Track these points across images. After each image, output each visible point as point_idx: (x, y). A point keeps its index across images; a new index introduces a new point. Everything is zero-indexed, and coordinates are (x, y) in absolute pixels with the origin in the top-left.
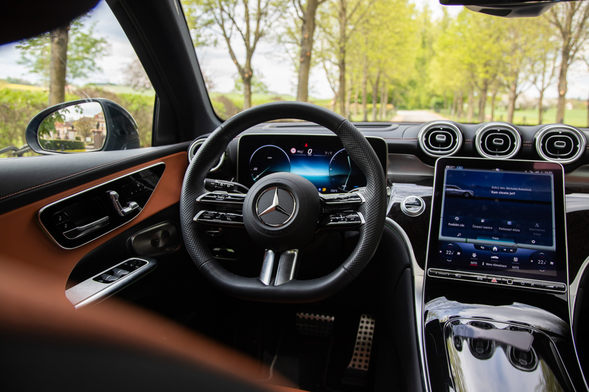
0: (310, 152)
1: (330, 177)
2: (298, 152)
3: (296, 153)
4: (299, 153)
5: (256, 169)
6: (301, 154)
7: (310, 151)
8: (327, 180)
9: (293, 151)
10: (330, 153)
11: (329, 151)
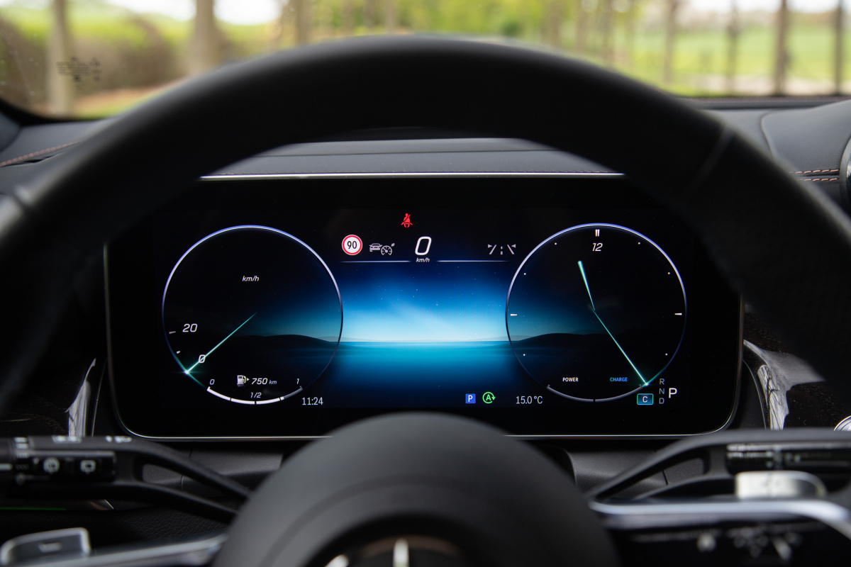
0: (422, 249)
1: (513, 347)
2: (373, 248)
3: (365, 252)
4: (377, 254)
5: (190, 328)
6: (387, 257)
7: (424, 243)
8: (498, 359)
9: (352, 245)
10: (506, 250)
11: (502, 241)
